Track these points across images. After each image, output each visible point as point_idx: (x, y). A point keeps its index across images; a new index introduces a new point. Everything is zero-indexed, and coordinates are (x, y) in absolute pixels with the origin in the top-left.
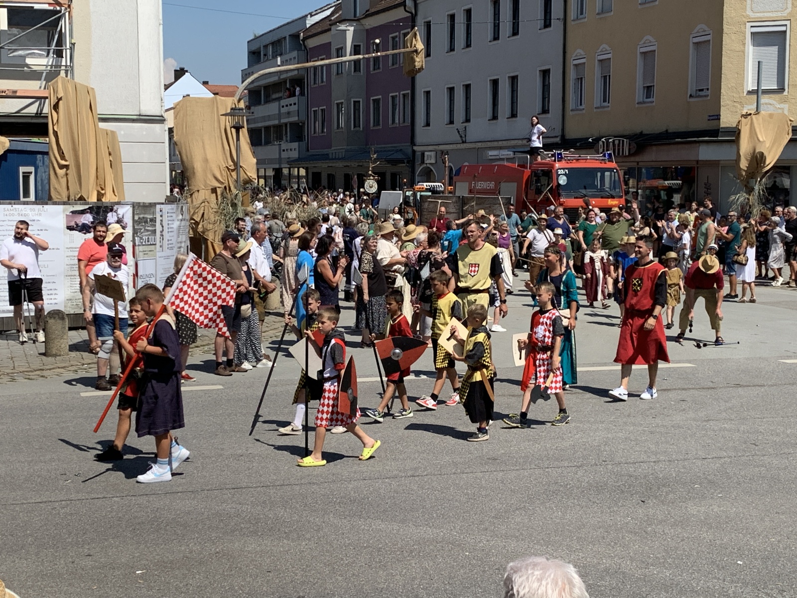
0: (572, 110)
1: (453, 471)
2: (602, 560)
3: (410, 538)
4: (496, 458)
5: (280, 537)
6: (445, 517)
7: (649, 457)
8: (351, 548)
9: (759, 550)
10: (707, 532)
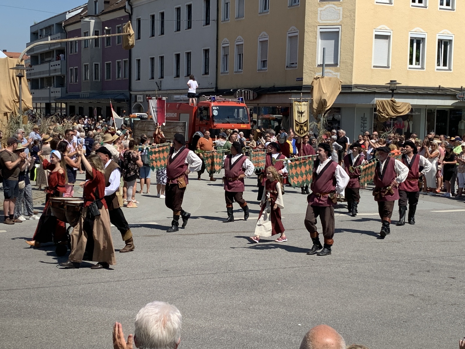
0: (222, 73)
1: (142, 277)
2: (224, 325)
3: (113, 316)
4: (168, 269)
5: (35, 318)
6: (135, 304)
7: (254, 267)
8: (78, 323)
9: (311, 318)
10: (283, 308)
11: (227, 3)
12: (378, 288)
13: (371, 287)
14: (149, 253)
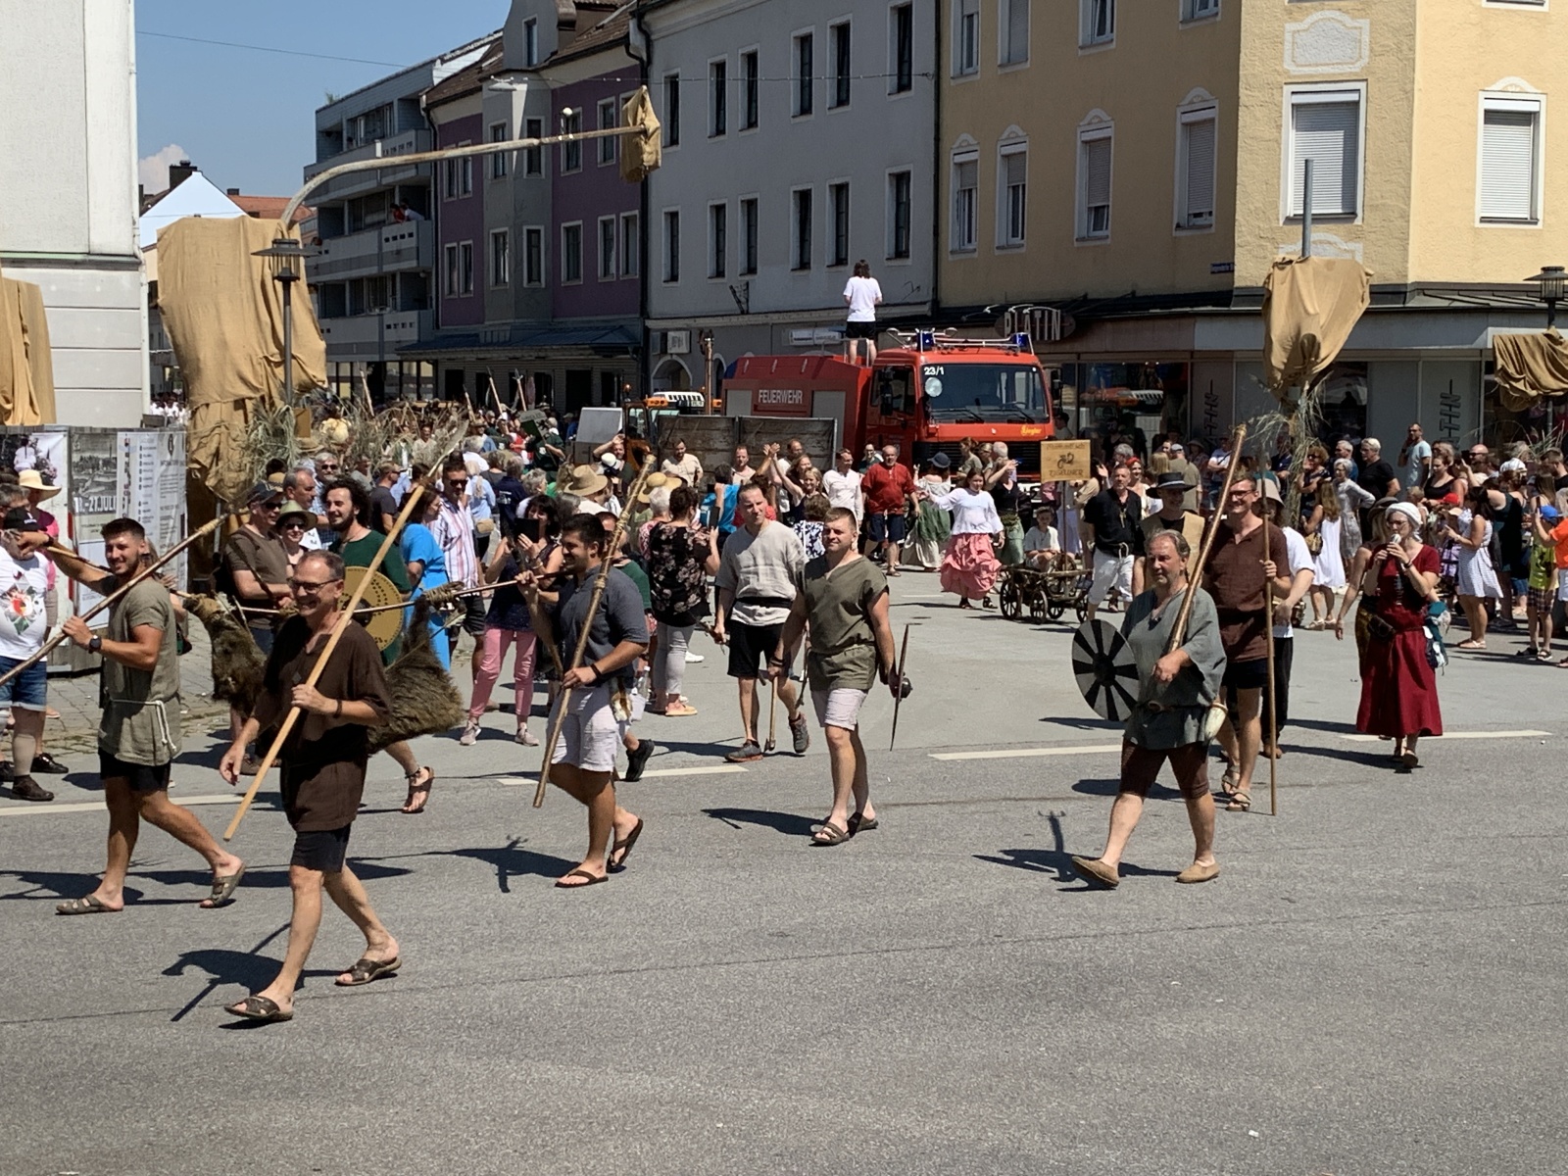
0: (952, 252)
1: (701, 960)
2: (986, 1132)
3: (607, 1097)
4: (786, 932)
5: (343, 1100)
6: (680, 1053)
7: (1084, 926)
8: (488, 1118)
9: (1292, 1108)
10: (1191, 1073)
11: (970, 17)
12: (1526, 1000)
13: (1502, 998)
14: (720, 873)
